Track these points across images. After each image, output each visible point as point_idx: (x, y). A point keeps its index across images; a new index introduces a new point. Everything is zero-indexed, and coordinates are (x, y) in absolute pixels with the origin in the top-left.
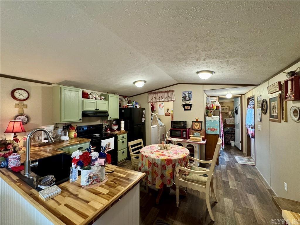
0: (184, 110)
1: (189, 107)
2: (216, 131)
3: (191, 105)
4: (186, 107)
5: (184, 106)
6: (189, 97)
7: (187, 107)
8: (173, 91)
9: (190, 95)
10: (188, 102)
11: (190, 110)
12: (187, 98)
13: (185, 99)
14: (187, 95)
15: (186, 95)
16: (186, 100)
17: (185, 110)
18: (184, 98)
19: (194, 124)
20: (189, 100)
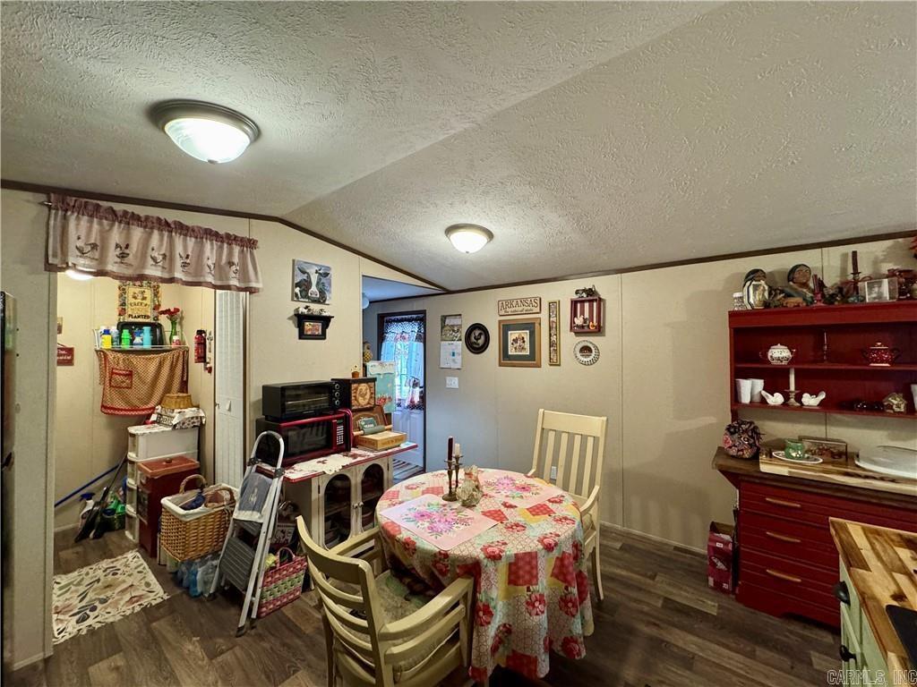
0: (300, 338)
1: (319, 326)
2: (389, 404)
3: (326, 321)
4: (308, 325)
5: (300, 319)
6: (321, 286)
7: (311, 325)
8: (250, 244)
9: (323, 280)
10: (315, 308)
11: (323, 336)
12: (314, 289)
13: (307, 291)
14: (314, 278)
15: (309, 277)
16: (309, 298)
17: (302, 336)
18: (304, 286)
19: (356, 389)
20: (321, 300)
